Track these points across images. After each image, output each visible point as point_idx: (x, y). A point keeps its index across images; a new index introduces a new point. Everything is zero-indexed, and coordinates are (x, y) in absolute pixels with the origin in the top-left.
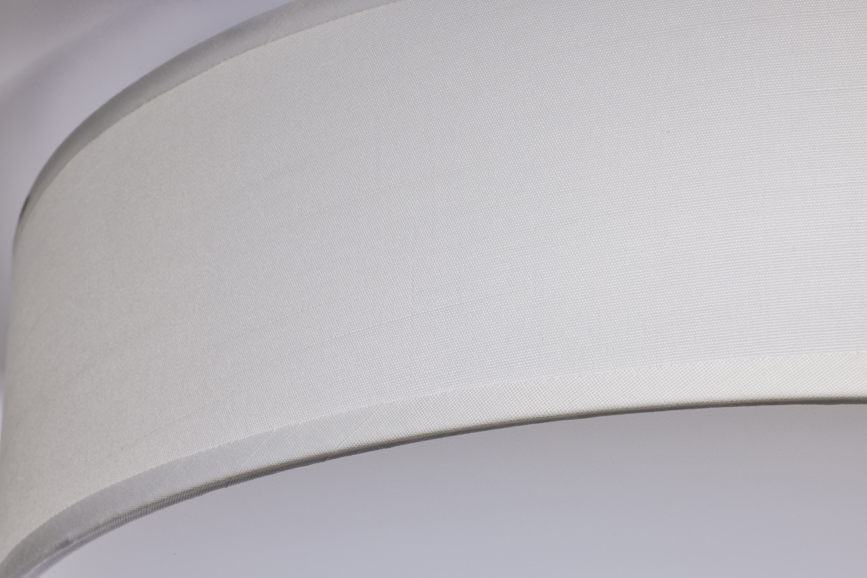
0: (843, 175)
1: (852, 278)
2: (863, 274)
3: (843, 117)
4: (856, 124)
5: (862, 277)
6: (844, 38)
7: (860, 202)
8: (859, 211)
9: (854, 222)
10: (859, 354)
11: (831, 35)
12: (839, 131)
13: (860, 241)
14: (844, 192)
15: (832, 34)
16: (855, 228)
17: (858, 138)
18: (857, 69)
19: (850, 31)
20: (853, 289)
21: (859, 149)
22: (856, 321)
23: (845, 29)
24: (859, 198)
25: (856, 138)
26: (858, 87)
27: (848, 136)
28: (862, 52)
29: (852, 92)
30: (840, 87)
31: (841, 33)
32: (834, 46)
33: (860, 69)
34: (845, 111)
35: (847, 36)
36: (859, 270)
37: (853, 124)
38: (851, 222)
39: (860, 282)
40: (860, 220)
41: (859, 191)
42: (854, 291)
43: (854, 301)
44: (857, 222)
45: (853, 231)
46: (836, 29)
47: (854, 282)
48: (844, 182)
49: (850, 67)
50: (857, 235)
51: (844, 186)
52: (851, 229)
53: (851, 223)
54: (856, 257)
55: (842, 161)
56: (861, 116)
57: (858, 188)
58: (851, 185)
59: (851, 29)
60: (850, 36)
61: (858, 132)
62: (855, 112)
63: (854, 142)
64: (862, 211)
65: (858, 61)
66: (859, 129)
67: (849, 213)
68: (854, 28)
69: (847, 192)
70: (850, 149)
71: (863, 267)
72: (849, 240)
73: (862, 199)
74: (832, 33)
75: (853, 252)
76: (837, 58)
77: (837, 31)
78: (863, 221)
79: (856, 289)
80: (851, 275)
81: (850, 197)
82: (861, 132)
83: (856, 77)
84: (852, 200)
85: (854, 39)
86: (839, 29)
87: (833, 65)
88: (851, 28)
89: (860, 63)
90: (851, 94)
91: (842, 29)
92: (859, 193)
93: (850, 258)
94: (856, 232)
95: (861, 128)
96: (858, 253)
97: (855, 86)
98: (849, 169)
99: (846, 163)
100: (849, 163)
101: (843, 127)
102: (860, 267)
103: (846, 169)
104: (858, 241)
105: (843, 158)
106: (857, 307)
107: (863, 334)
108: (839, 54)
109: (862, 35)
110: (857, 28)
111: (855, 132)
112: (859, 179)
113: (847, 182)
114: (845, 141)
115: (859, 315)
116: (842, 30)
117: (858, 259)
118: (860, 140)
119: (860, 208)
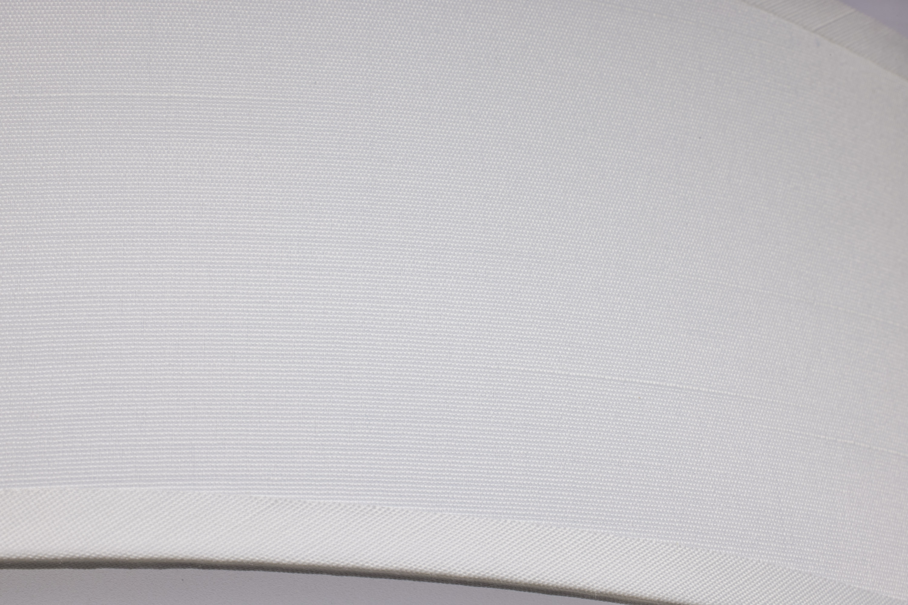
0: (10, 223)
1: (10, 378)
2: (26, 372)
3: (17, 137)
4: (36, 149)
5: (24, 377)
6: (27, 23)
7: (31, 265)
8: (29, 278)
9: (20, 293)
10: (9, 494)
11: (8, 17)
12: (9, 158)
13: (27, 322)
14: (9, 248)
15: (10, 16)
16: (20, 302)
17: (37, 169)
18: (43, 69)
19: (36, 13)
20: (9, 395)
21: (37, 186)
22: (9, 442)
23: (30, 9)
24: (31, 258)
25: (33, 169)
26: (42, 95)
27: (22, 165)
28: (52, 45)
29: (33, 101)
30: (16, 93)
31: (23, 16)
32: (12, 33)
33: (48, 69)
34: (21, 129)
35: (32, 21)
36: (21, 366)
37: (31, 149)
38: (16, 293)
39: (21, 383)
40: (29, 290)
41: (32, 248)
42: (11, 397)
43: (8, 412)
44: (25, 293)
45: (18, 307)
46: (17, 9)
47: (11, 384)
48: (10, 234)
49: (32, 65)
50: (24, 313)
51: (9, 240)
52: (14, 305)
53: (15, 296)
54: (18, 347)
55: (10, 202)
56: (43, 137)
57: (30, 244)
58: (21, 238)
59: (39, 11)
60: (36, 21)
61: (38, 161)
62: (34, 131)
63: (30, 176)
64: (33, 278)
65: (46, 57)
66: (40, 157)
67: (14, 281)
68: (43, 9)
69: (13, 248)
70: (23, 186)
71: (28, 361)
72: (10, 321)
73: (35, 260)
74: (10, 14)
75: (14, 338)
76: (15, 51)
77: (17, 11)
78: (34, 293)
79: (13, 395)
80: (8, 373)
81: (17, 256)
82: (42, 161)
83: (40, 81)
84: (21, 261)
85: (42, 24)
86: (21, 9)
87: (8, 61)
88: (39, 9)
89: (48, 61)
90: (31, 105)
91: (26, 9)
92: (32, 250)
93: (9, 347)
94: (22, 309)
95: (42, 155)
96: (22, 340)
97: (38, 93)
98: (20, 215)
99: (15, 206)
100: (20, 206)
101: (16, 153)
102: (24, 361)
103: (15, 215)
104: (23, 322)
105: (12, 198)
106: (13, 421)
107: (17, 463)
108: (18, 45)
109: (53, 20)
110: (47, 9)
111: (33, 161)
112: (32, 231)
113: (14, 234)
114: (17, 174)
115: (14, 434)
116: (26, 11)
117: (22, 348)
118: (39, 173)
119: (31, 273)
